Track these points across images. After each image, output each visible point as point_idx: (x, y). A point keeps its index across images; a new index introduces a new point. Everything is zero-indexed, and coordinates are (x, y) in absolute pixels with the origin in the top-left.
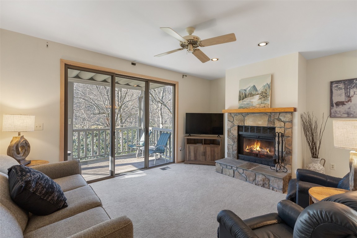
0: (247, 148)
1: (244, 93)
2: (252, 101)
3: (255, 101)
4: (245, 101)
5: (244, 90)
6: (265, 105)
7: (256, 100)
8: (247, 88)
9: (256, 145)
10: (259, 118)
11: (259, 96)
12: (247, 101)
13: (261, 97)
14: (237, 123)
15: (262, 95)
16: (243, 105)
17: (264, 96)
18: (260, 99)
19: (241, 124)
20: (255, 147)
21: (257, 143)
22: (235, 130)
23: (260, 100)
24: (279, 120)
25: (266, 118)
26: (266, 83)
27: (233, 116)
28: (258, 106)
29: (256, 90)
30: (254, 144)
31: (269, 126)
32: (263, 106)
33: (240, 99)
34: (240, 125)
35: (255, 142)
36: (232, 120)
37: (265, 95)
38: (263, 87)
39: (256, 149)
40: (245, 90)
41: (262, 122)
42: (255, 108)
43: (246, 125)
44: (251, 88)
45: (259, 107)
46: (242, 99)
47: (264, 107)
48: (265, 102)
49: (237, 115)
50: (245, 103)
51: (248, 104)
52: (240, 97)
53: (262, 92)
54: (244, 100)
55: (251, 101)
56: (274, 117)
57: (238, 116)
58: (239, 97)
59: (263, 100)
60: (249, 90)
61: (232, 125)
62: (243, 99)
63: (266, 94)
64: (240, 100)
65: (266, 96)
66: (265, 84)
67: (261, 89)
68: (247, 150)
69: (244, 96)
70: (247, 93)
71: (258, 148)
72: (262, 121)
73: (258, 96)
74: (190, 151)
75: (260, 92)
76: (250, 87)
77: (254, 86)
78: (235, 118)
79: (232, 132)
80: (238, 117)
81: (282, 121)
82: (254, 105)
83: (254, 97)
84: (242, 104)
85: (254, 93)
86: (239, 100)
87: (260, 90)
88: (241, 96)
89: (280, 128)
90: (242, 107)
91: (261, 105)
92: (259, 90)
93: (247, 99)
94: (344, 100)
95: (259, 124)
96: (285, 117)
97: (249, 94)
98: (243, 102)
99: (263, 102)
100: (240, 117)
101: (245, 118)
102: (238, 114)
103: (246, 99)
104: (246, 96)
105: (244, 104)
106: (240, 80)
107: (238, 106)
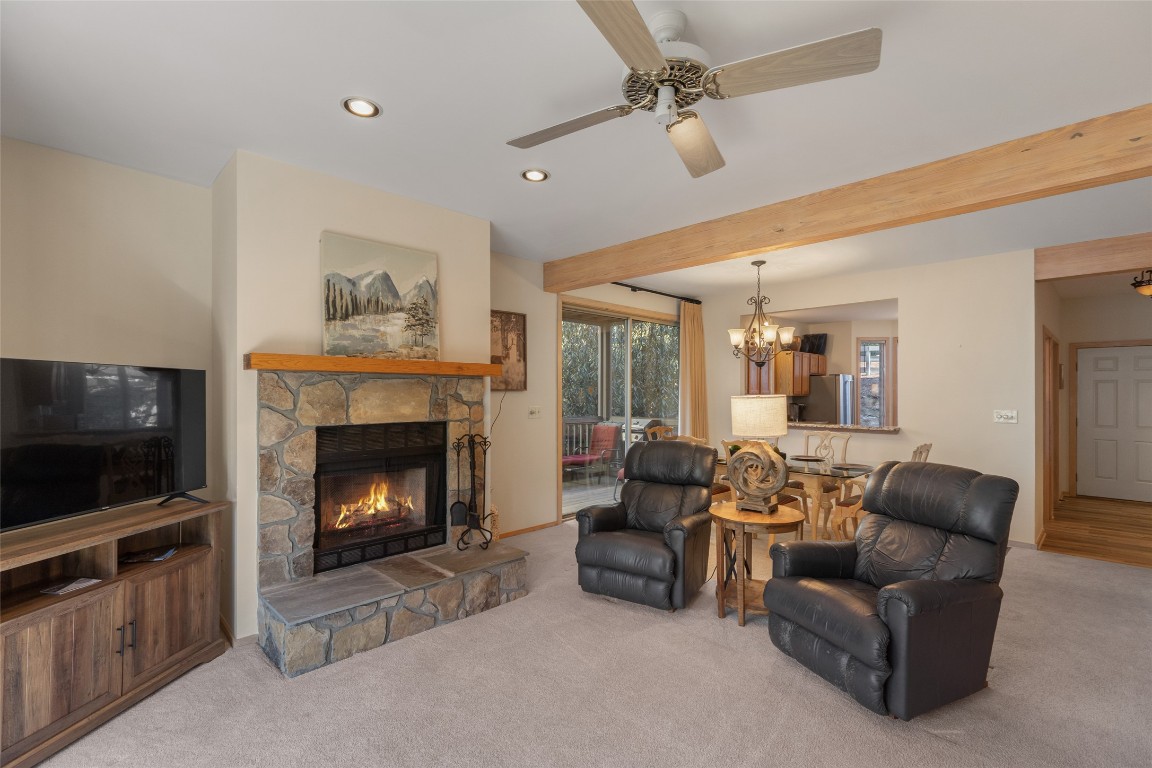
0: (342, 516)
1: (346, 293)
2: (382, 328)
3: (394, 330)
4: (354, 327)
5: (349, 280)
6: (428, 352)
7: (396, 328)
8: (362, 277)
9: (375, 494)
10: (402, 394)
11: (407, 316)
12: (361, 327)
13: (413, 321)
14: (311, 417)
15: (414, 317)
16: (345, 343)
17: (420, 319)
18: (409, 327)
19: (336, 421)
20: (371, 502)
21: (378, 485)
22: (303, 447)
23: (410, 333)
24: (458, 399)
25: (425, 395)
26: (424, 278)
27: (292, 383)
28: (405, 351)
29: (396, 295)
30: (367, 494)
31: (434, 418)
32: (421, 354)
33: (334, 315)
34: (330, 423)
35: (372, 483)
36: (289, 406)
37: (425, 317)
38: (415, 288)
39: (375, 509)
40: (353, 283)
41: (410, 409)
42: (394, 357)
43: (355, 421)
44: (374, 279)
45: (408, 356)
46: (339, 315)
47: (425, 357)
48: (427, 341)
49: (313, 384)
50: (356, 333)
51: (365, 339)
52: (330, 303)
53: (415, 307)
54: (350, 321)
55: (378, 331)
56: (446, 390)
57: (320, 386)
58: (327, 302)
59: (419, 333)
60: (369, 286)
61: (290, 427)
62: (346, 317)
63: (428, 314)
64: (331, 317)
65: (427, 321)
66: (421, 282)
67: (412, 294)
68: (341, 523)
69: (350, 307)
70: (363, 298)
71: (382, 504)
72: (413, 403)
73: (402, 315)
74: (19, 674)
75: (407, 303)
76: (370, 273)
77: (386, 278)
78: (302, 398)
79: (287, 459)
80: (318, 392)
81: (465, 403)
82: (391, 346)
83: (390, 316)
84: (342, 337)
85: (388, 301)
86: (329, 319)
87: (408, 298)
88: (334, 302)
89: (460, 421)
90: (345, 347)
91: (415, 348)
92: (405, 296)
93: (363, 321)
94: (500, 354)
95: (403, 415)
96: (470, 390)
97: (369, 301)
98: (345, 327)
99: (419, 339)
100: (327, 389)
101: (352, 395)
102: (316, 378)
103: (357, 318)
104: (356, 308)
105: (352, 338)
106: (326, 232)
107: (327, 344)
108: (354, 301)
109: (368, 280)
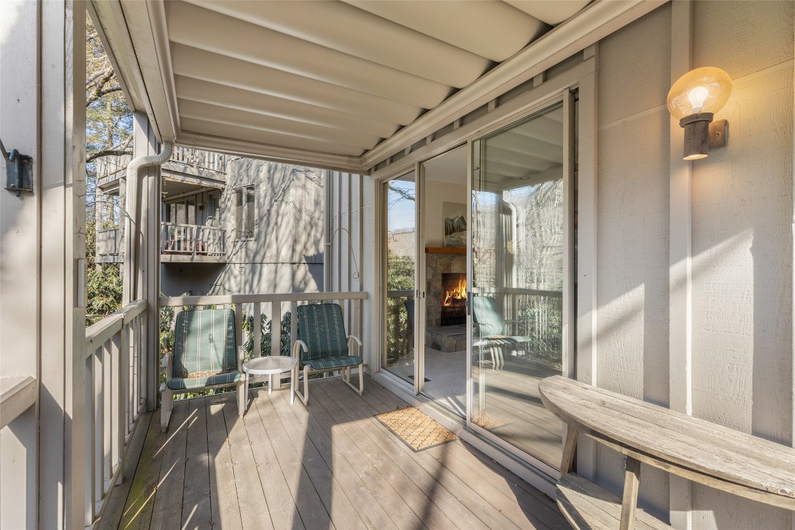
1: (450, 224)
8: (455, 218)
12: (455, 237)
14: (441, 270)
16: (451, 243)
20: (459, 291)
22: (438, 280)
27: (435, 257)
34: (446, 272)
35: (459, 279)
36: (434, 265)
40: (452, 221)
43: (453, 272)
46: (449, 233)
49: (441, 257)
50: (454, 239)
51: (457, 241)
52: (446, 229)
54: (452, 235)
60: (458, 221)
61: (434, 273)
62: (451, 234)
64: (446, 234)
68: (447, 302)
69: (451, 230)
70: (455, 226)
76: (458, 217)
78: (438, 262)
79: (434, 284)
80: (443, 261)
84: (450, 241)
85: (463, 228)
93: (456, 235)
97: (457, 227)
98: (451, 237)
100: (445, 259)
101: (452, 262)
102: (442, 255)
103: (454, 234)
104: (454, 231)
105: (453, 241)
106: (445, 203)
107: (445, 242)
108: (453, 227)
109: (457, 219)
